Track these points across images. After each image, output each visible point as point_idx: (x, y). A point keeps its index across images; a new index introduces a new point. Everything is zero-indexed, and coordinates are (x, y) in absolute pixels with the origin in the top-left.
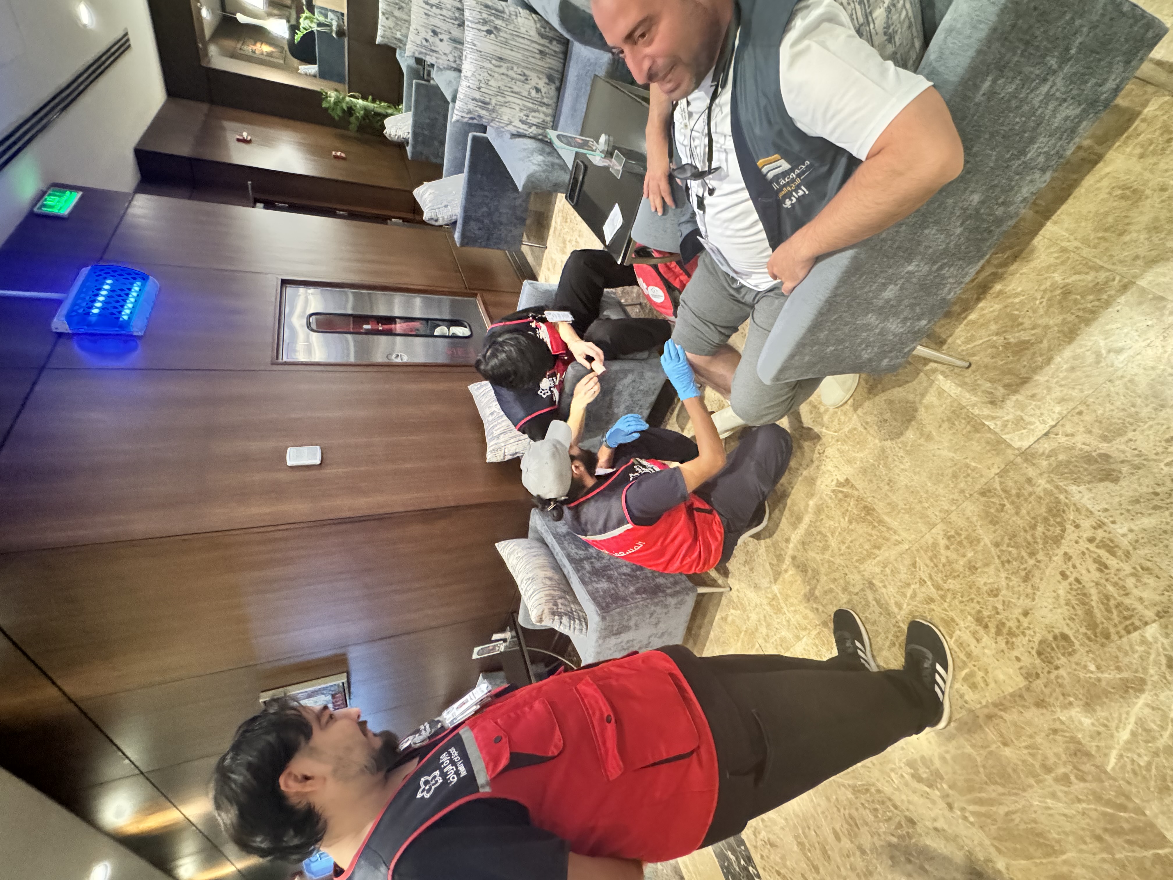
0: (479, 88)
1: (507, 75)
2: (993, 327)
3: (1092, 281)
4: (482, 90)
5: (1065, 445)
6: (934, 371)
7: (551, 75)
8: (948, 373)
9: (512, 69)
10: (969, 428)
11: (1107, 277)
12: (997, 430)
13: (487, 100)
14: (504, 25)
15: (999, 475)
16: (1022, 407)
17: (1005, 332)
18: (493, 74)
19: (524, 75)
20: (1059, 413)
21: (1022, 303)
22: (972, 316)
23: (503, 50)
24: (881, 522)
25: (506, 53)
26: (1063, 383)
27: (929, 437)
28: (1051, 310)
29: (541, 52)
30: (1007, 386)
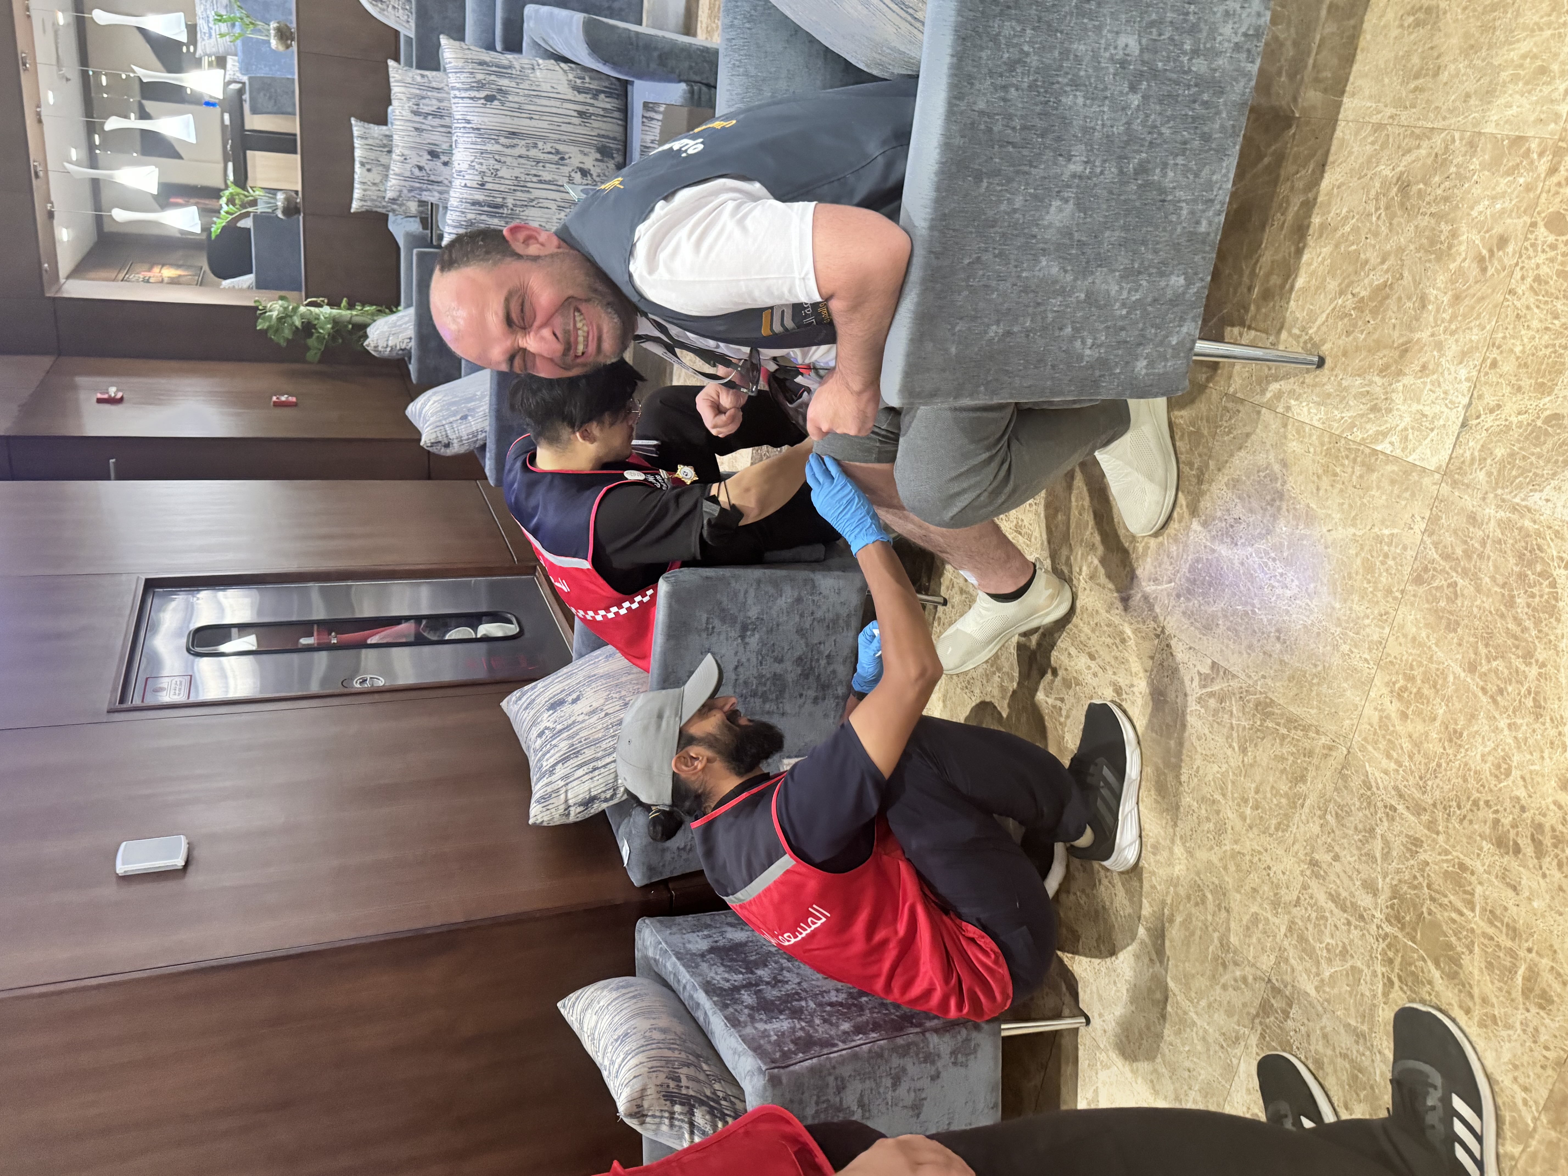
0: (483, 185)
1: (528, 158)
2: (1332, 285)
3: (1429, 154)
4: (488, 186)
5: (1495, 429)
6: (1279, 396)
7: (604, 147)
8: (1299, 390)
9: (535, 146)
10: (1358, 470)
11: (1444, 140)
12: (1398, 453)
13: (499, 200)
14: (514, 85)
15: (1428, 532)
16: (1413, 395)
17: (1348, 286)
18: (503, 159)
19: (558, 152)
20: (1468, 380)
21: (1355, 230)
22: (1300, 283)
23: (516, 121)
24: (1292, 722)
25: (523, 124)
26: (1453, 327)
27: (1310, 518)
28: (1395, 222)
29: (581, 114)
30: (1383, 371)
